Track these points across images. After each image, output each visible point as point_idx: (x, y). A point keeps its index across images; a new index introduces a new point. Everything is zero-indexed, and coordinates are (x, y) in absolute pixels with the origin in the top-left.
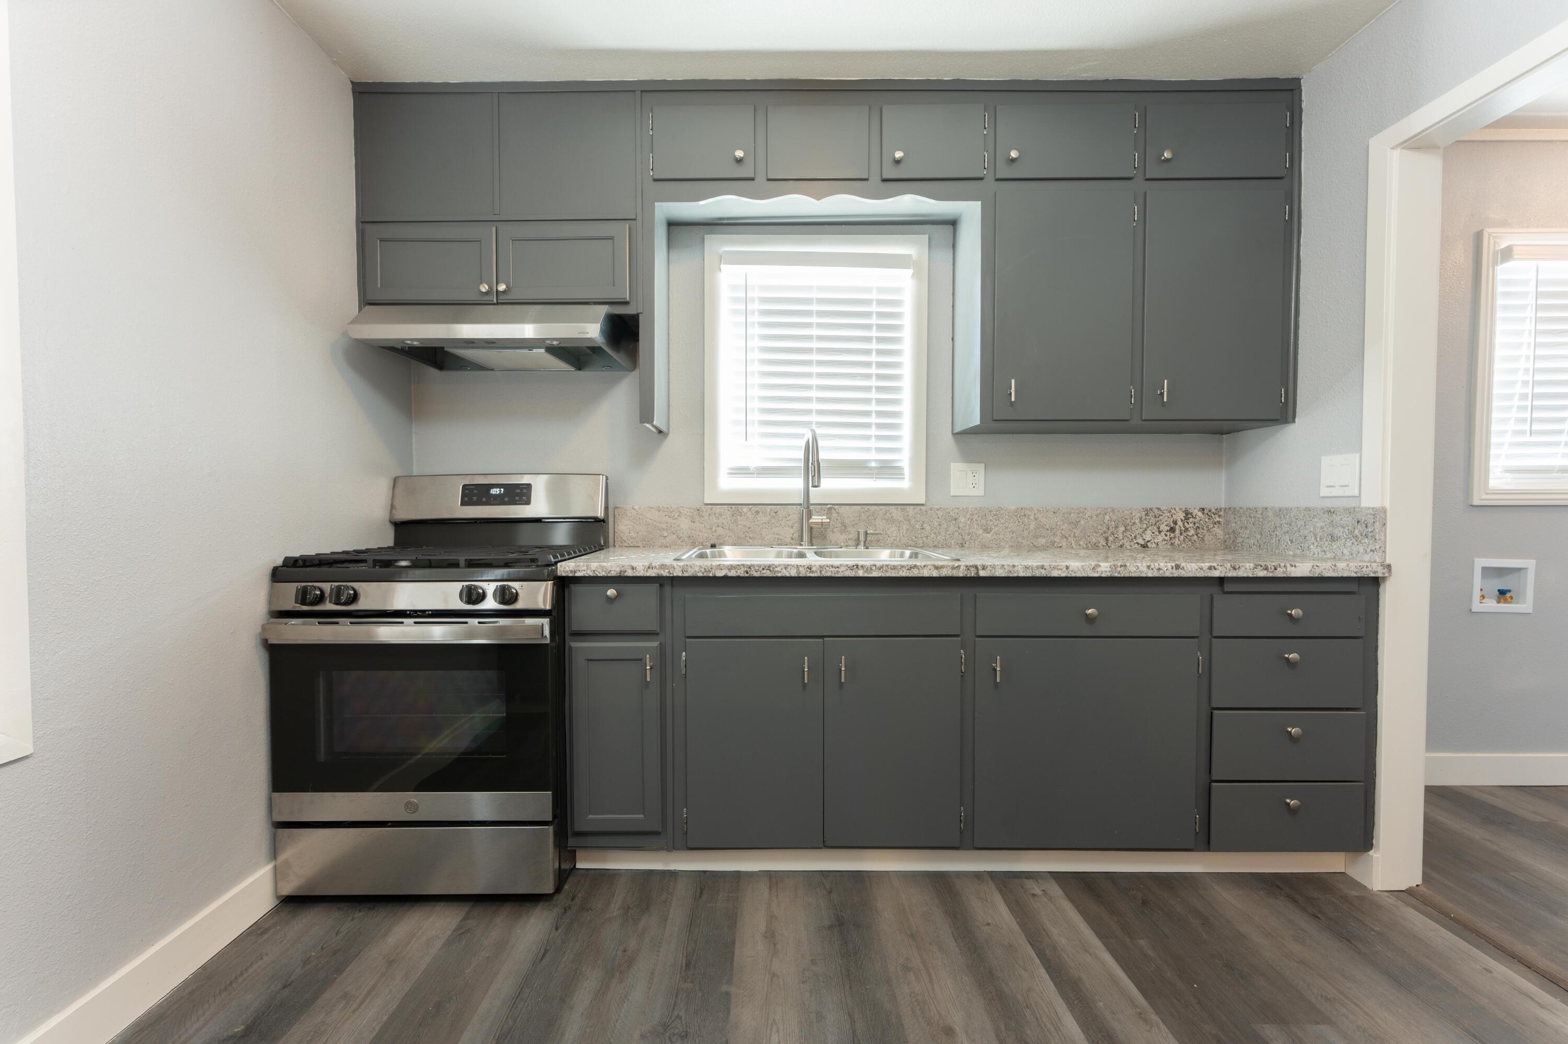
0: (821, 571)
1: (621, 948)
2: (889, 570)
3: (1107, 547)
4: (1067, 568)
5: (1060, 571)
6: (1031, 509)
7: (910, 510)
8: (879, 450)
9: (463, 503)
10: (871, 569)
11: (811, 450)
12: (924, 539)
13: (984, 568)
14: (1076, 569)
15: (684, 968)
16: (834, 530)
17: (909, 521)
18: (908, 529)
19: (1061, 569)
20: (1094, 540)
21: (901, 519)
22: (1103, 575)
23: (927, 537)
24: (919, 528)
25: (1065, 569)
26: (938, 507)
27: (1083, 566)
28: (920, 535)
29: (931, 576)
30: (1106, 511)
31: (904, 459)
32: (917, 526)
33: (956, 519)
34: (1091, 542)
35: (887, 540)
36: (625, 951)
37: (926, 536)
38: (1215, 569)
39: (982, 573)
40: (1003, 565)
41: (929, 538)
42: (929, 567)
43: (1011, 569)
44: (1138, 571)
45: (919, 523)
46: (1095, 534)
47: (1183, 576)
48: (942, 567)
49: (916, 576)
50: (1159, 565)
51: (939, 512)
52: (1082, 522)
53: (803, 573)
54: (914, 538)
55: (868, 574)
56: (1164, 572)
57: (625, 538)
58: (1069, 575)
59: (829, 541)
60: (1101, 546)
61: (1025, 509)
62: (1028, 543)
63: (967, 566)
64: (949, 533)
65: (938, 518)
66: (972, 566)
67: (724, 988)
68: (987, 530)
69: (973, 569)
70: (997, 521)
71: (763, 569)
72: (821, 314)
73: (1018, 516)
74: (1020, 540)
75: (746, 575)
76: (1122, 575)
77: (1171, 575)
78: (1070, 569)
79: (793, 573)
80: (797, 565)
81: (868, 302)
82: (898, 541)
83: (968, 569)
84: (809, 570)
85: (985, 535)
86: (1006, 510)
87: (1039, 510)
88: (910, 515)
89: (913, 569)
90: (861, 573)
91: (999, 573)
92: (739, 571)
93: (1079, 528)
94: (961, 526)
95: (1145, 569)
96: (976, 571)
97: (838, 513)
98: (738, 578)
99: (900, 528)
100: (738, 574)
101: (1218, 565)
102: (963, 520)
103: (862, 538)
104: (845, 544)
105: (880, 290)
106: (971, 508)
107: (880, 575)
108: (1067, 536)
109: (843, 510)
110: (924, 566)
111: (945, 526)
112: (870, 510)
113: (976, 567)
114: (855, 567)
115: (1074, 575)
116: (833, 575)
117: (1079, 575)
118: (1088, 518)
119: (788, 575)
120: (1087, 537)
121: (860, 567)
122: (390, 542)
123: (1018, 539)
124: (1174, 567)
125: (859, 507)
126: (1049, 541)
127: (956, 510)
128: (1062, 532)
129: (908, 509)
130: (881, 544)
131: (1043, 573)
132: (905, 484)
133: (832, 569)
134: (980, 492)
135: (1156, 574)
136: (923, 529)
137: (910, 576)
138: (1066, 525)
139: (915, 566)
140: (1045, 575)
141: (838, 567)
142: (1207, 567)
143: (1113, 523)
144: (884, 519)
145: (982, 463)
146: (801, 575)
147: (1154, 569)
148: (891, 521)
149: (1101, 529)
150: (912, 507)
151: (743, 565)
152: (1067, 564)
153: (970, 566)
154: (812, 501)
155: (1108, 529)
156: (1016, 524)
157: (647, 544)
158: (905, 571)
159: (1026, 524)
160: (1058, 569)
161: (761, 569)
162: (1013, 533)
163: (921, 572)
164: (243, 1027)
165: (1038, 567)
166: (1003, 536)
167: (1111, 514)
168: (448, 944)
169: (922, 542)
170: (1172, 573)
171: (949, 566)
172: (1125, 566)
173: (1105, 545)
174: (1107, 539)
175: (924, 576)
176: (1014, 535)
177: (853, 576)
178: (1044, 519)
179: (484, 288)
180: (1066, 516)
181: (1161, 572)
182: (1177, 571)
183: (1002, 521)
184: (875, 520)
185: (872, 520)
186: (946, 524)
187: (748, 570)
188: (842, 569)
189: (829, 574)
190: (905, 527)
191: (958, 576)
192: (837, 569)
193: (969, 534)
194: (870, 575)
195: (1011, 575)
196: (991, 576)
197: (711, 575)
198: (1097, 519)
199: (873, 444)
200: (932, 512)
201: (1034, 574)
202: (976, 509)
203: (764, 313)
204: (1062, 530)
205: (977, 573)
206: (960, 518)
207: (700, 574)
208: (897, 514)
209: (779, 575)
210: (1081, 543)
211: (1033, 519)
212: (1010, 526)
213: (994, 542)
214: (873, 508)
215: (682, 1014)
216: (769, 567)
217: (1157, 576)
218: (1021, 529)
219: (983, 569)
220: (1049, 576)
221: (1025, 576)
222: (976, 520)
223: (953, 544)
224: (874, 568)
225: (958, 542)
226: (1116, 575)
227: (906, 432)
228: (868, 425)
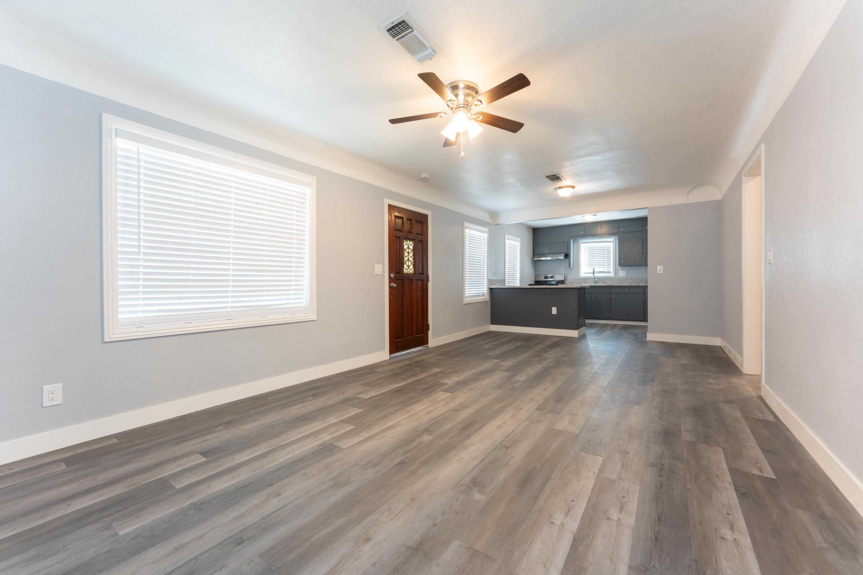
6: (634, 278)
7: (612, 278)
8: (608, 270)
9: (544, 278)
11: (594, 270)
16: (599, 281)
18: (612, 281)
31: (612, 271)
35: (609, 283)
39: (611, 285)
51: (617, 277)
64: (619, 282)
68: (626, 281)
72: (598, 250)
81: (605, 247)
103: (604, 282)
105: (607, 245)
106: (622, 276)
109: (601, 279)
125: (603, 277)
131: (620, 285)
132: (612, 274)
134: (625, 275)
145: (625, 271)
148: (608, 279)
169: (614, 282)
184: (606, 279)
199: (606, 268)
203: (588, 250)
206: (621, 279)
208: (610, 279)
227: (612, 267)
228: (606, 266)
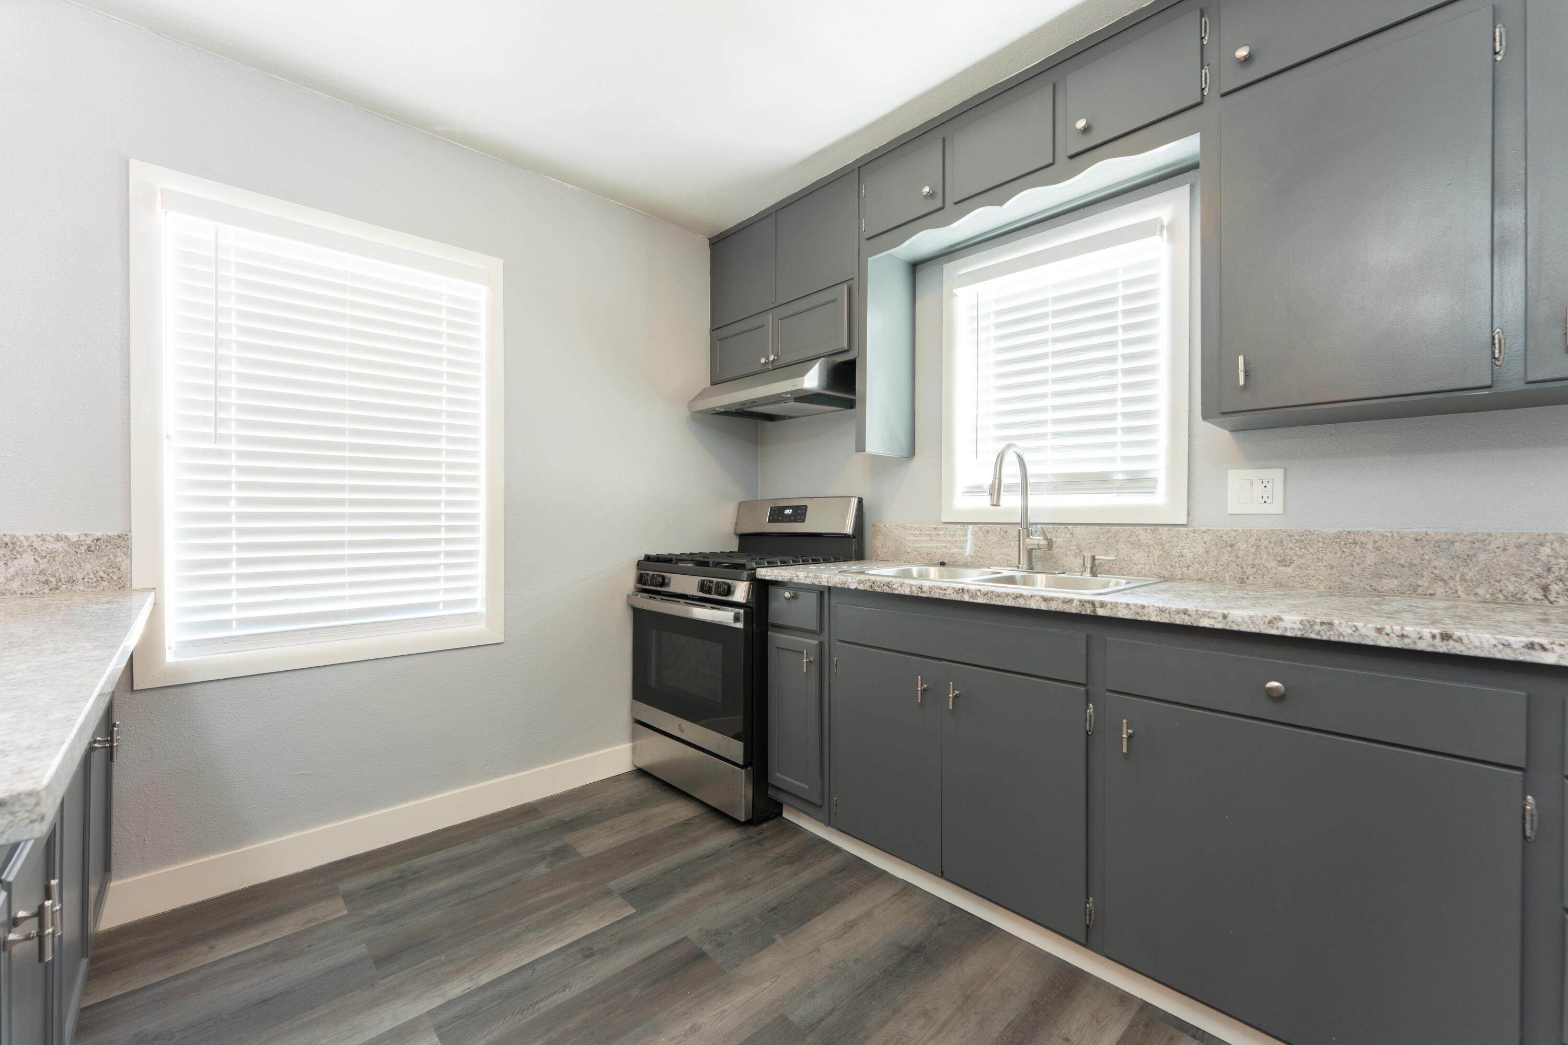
0: (930, 592)
1: (749, 877)
2: (994, 597)
3: (1547, 602)
4: (1225, 617)
5: (1214, 620)
6: (1368, 534)
7: (1164, 532)
8: (1126, 459)
9: (770, 521)
10: (976, 595)
12: (1184, 569)
13: (1103, 605)
14: (1240, 620)
15: (769, 909)
16: (1068, 553)
17: (1162, 545)
18: (1161, 556)
19: (1215, 618)
20: (1511, 588)
21: (1151, 542)
22: (1288, 634)
23: (1188, 566)
24: (1177, 555)
25: (1220, 618)
26: (1205, 528)
27: (1251, 617)
28: (1177, 564)
29: (1039, 608)
30: (1542, 539)
31: (1159, 468)
32: (1174, 553)
33: (1232, 546)
34: (1505, 592)
35: (1133, 567)
36: (749, 879)
37: (1186, 565)
38: (1544, 649)
39: (1100, 612)
40: (1128, 605)
41: (1190, 568)
42: (1037, 598)
43: (1139, 610)
44: (1356, 634)
45: (1176, 549)
46: (1512, 579)
47: (1458, 653)
48: (1052, 599)
49: (1022, 606)
50: (1402, 629)
51: (1206, 536)
52: (1482, 557)
53: (916, 593)
54: (1169, 567)
55: (974, 599)
56: (1414, 643)
57: (879, 553)
58: (1228, 628)
59: (1062, 566)
60: (1530, 600)
61: (1357, 533)
62: (1361, 585)
63: (1081, 601)
64: (1221, 563)
65: (1205, 543)
66: (1088, 602)
67: (776, 936)
68: (1284, 563)
69: (1089, 605)
70: (1303, 550)
71: (884, 585)
72: (1056, 313)
73: (1342, 543)
74: (1346, 579)
75: (871, 590)
76: (1325, 638)
77: (1430, 649)
78: (1230, 618)
79: (907, 591)
80: (911, 584)
81: (1113, 287)
82: (1147, 569)
83: (1083, 605)
84: (920, 590)
85: (1281, 569)
86: (1318, 535)
87: (1383, 536)
88: (1164, 538)
89: (1018, 599)
90: (966, 598)
91: (1123, 614)
92: (865, 586)
93: (1474, 566)
94: (1240, 554)
95: (1373, 634)
96: (1093, 609)
97: (1072, 534)
98: (865, 592)
99: (1150, 555)
100: (865, 588)
101: (1553, 643)
102: (1243, 547)
103: (1088, 565)
104: (1080, 570)
105: (1127, 269)
106: (1258, 531)
107: (985, 602)
108: (1446, 578)
109: (1078, 530)
110: (1031, 596)
111: (1215, 553)
112: (1111, 531)
113: (1093, 603)
114: (961, 591)
115: (1236, 628)
116: (941, 597)
117: (1244, 628)
118: (1497, 550)
119: (903, 593)
120: (1493, 582)
121: (965, 591)
122: (735, 548)
123: (1341, 578)
124: (1438, 637)
125: (1097, 528)
126: (1407, 583)
127: (1233, 533)
128: (1435, 571)
129: (1161, 531)
130: (1125, 573)
131: (1187, 621)
132: (1159, 499)
133: (940, 591)
134: (1276, 507)
135: (1395, 643)
136: (1182, 556)
137: (1016, 606)
138: (1444, 560)
139: (1021, 596)
140: (1189, 624)
141: (945, 590)
142: (1523, 644)
143: (1561, 560)
144: (1129, 542)
145: (1281, 468)
146: (913, 594)
147: (1392, 635)
148: (1137, 545)
149: (1528, 570)
150: (1167, 528)
151: (869, 580)
152: (1226, 612)
153: (1085, 601)
154: (1031, 519)
155: (1549, 570)
156: (1338, 555)
157: (894, 558)
158: (1011, 600)
159: (1357, 556)
160: (1209, 617)
161: (882, 585)
162: (1332, 568)
163: (1028, 603)
164: (569, 819)
165: (1178, 612)
166: (1313, 572)
167: (1556, 545)
168: (675, 826)
169: (1181, 572)
170: (1434, 646)
171: (1058, 598)
172: (1331, 624)
173: (1543, 598)
174: (1545, 589)
175: (1031, 607)
176: (1334, 571)
177: (959, 600)
178: (1395, 549)
179: (763, 361)
180: (1445, 545)
181: (1407, 641)
182: (1445, 642)
183: (1311, 550)
184: (1117, 542)
185: (1113, 542)
186: (1216, 552)
187: (873, 585)
188: (949, 591)
189: (937, 596)
190: (1157, 552)
191: (1070, 611)
192: (944, 591)
193: (1253, 566)
194: (975, 601)
195: (1139, 618)
196: (1113, 616)
197: (846, 587)
198: (1519, 553)
199: (1120, 452)
200: (1196, 535)
201: (1173, 619)
202: (1266, 532)
203: (999, 326)
204: (1435, 568)
205: (1094, 611)
206: (1240, 544)
207: (839, 586)
208: (1145, 537)
209: (896, 592)
210: (1481, 591)
211: (1372, 549)
212: (1326, 558)
213: (1297, 579)
214: (1115, 528)
215: (734, 933)
216: (888, 584)
217: (1399, 646)
218: (1348, 563)
219: (1101, 607)
220: (1195, 625)
221: (1160, 621)
222: (1266, 548)
223: (1227, 578)
224: (979, 593)
225: (1236, 576)
226: (1313, 636)
227: (1162, 435)
228: (1112, 431)
